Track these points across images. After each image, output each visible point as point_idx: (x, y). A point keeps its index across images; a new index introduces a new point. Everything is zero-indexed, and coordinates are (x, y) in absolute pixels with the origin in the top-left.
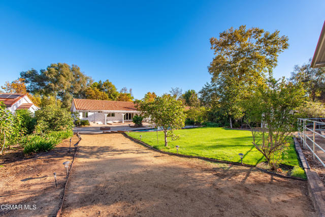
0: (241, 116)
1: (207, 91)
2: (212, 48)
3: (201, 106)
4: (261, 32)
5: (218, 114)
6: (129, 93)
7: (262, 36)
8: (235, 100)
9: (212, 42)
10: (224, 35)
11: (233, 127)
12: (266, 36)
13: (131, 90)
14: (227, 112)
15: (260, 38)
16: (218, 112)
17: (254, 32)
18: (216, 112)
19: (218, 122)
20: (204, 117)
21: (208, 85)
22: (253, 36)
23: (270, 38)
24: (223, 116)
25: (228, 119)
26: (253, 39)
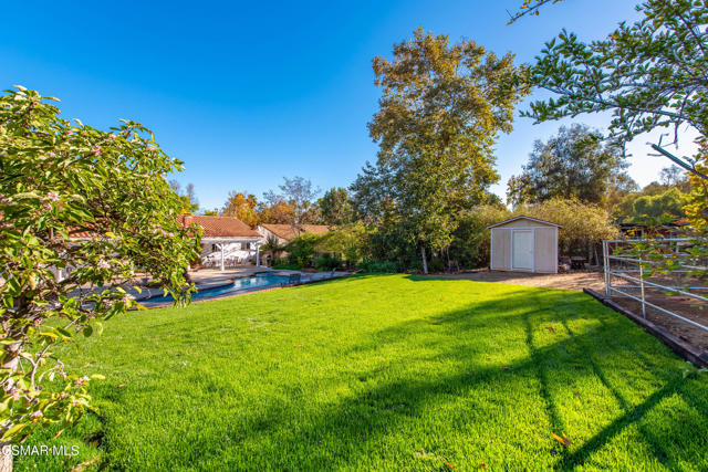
0: (447, 243)
1: (370, 185)
2: (376, 84)
3: (355, 219)
4: (479, 52)
5: (395, 239)
6: (186, 194)
7: (482, 61)
8: (431, 201)
9: (376, 68)
10: (404, 50)
11: (429, 269)
12: (490, 62)
13: (190, 188)
14: (416, 234)
15: (477, 66)
16: (395, 235)
17: (466, 51)
18: (389, 233)
19: (395, 260)
20: (364, 250)
21: (369, 170)
22: (464, 60)
23: (498, 68)
24: (406, 244)
25: (419, 251)
26: (465, 67)
